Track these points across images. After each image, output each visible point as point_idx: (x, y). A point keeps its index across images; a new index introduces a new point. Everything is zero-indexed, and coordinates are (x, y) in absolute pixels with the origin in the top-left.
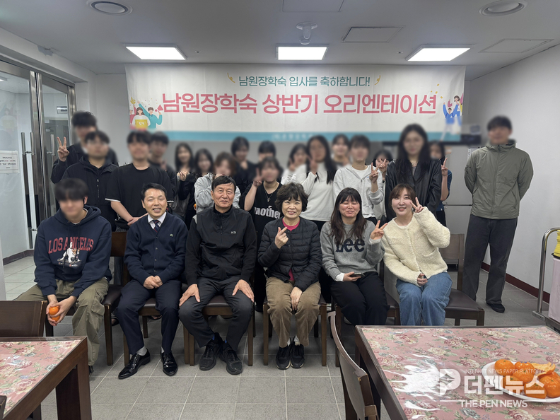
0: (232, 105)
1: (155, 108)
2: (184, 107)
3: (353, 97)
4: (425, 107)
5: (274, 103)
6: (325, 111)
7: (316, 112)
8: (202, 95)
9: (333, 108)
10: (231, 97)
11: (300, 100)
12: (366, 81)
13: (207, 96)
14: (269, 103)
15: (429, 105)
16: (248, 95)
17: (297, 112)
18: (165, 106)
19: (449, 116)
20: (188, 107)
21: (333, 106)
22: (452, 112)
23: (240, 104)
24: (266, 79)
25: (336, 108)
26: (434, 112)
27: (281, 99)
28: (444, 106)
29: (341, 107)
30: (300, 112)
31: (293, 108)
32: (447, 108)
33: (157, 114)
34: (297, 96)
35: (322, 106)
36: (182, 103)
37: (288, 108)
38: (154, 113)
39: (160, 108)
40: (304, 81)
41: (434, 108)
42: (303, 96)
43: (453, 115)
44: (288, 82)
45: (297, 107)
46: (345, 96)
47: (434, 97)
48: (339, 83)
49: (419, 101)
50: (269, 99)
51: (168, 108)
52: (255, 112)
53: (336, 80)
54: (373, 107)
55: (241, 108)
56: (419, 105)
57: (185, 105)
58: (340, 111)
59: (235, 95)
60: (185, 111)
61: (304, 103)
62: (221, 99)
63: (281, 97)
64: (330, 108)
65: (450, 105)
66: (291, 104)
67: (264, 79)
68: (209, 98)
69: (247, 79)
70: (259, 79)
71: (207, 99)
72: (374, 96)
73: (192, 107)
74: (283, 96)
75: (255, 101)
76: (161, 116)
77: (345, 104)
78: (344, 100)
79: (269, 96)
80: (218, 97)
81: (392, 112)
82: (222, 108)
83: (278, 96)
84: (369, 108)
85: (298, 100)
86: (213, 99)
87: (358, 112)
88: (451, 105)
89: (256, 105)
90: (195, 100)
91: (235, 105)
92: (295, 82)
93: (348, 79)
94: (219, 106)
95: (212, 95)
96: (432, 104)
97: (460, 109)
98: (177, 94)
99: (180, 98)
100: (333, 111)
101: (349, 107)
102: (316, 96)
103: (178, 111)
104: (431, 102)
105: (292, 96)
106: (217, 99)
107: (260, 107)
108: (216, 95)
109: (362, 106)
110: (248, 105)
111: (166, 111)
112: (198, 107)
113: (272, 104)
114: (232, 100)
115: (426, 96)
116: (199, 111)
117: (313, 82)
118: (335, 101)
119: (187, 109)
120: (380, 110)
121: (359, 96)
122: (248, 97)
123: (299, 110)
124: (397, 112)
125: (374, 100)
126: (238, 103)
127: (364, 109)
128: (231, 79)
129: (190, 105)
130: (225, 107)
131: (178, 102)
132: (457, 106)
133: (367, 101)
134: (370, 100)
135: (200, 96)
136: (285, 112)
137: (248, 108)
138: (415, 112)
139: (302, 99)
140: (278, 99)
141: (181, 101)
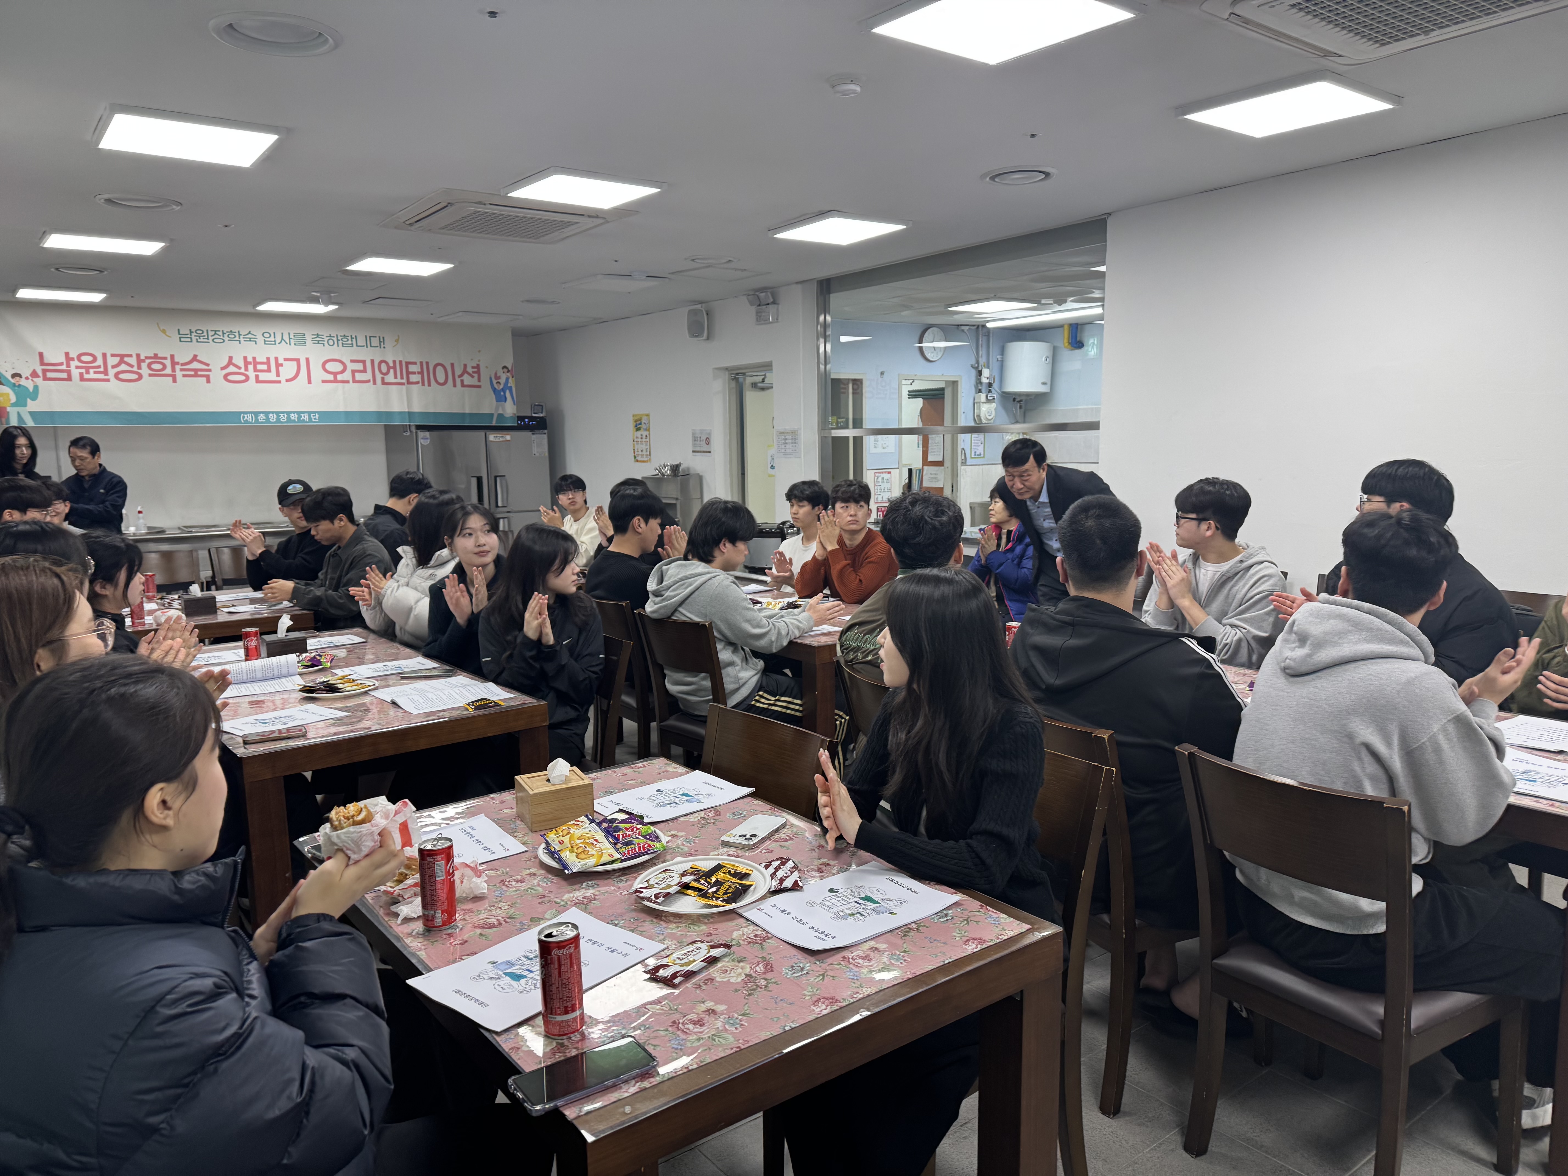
0: (168, 371)
2: (81, 374)
3: (364, 362)
4: (467, 380)
5: (240, 368)
6: (324, 381)
7: (310, 382)
8: (113, 355)
9: (335, 377)
10: (165, 358)
11: (282, 365)
12: (380, 342)
13: (122, 356)
14: (232, 369)
15: (473, 377)
16: (195, 356)
17: (279, 382)
18: (45, 372)
19: (500, 391)
20: (88, 372)
21: (335, 374)
22: (501, 386)
23: (182, 370)
24: (224, 333)
25: (339, 377)
26: (479, 387)
27: (250, 363)
28: (491, 379)
29: (347, 376)
30: (283, 381)
31: (272, 376)
32: (495, 382)
33: (29, 385)
34: (276, 359)
35: (318, 374)
37: (263, 376)
38: (23, 382)
39: (34, 374)
40: (286, 338)
41: (479, 381)
42: (285, 360)
43: (503, 390)
44: (260, 340)
45: (278, 375)
46: (352, 361)
47: (478, 367)
48: (340, 342)
49: (458, 372)
50: (230, 362)
51: (49, 375)
52: (208, 381)
53: (335, 339)
54: (396, 377)
55: (184, 376)
56: (460, 376)
57: (83, 371)
58: (348, 382)
59: (172, 357)
60: (82, 379)
61: (288, 370)
62: (148, 361)
63: (250, 359)
64: (331, 377)
65: (497, 377)
66: (269, 370)
67: (220, 333)
68: (126, 359)
69: (191, 332)
70: (211, 333)
71: (122, 362)
72: (394, 362)
73: (95, 373)
74: (254, 358)
75: (208, 365)
76: (36, 387)
77: (354, 372)
78: (351, 366)
79: (231, 358)
80: (142, 357)
81: (423, 384)
82: (150, 375)
83: (245, 358)
84: (390, 378)
85: (278, 365)
86: (133, 361)
87: (375, 383)
88: (499, 378)
89: (210, 370)
90: (100, 362)
91: (174, 370)
92: (272, 339)
93: (352, 338)
94: (145, 371)
95: (130, 356)
96: (476, 375)
97: (511, 383)
98: (67, 354)
99: (73, 359)
100: (335, 381)
101: (358, 376)
102: (307, 360)
103: (69, 378)
104: (474, 372)
105: (268, 359)
106: (140, 361)
107: (217, 375)
108: (138, 355)
109: (379, 376)
110: (196, 370)
111: (45, 378)
112: (106, 372)
113: (236, 370)
114: (168, 363)
115: (465, 366)
116: (108, 380)
117: (300, 340)
118: (338, 367)
119: (86, 376)
120: (404, 381)
121: (372, 361)
122: (195, 358)
123: (282, 378)
124: (429, 385)
125: (394, 368)
126: (178, 367)
127: (383, 379)
128: (164, 331)
129: (92, 371)
130: (155, 374)
131: (68, 365)
132: (507, 379)
133: (384, 368)
134: (389, 368)
135: (109, 356)
136: (258, 381)
137: (196, 375)
138: (455, 386)
139: (285, 363)
140: (247, 363)
141: (74, 364)
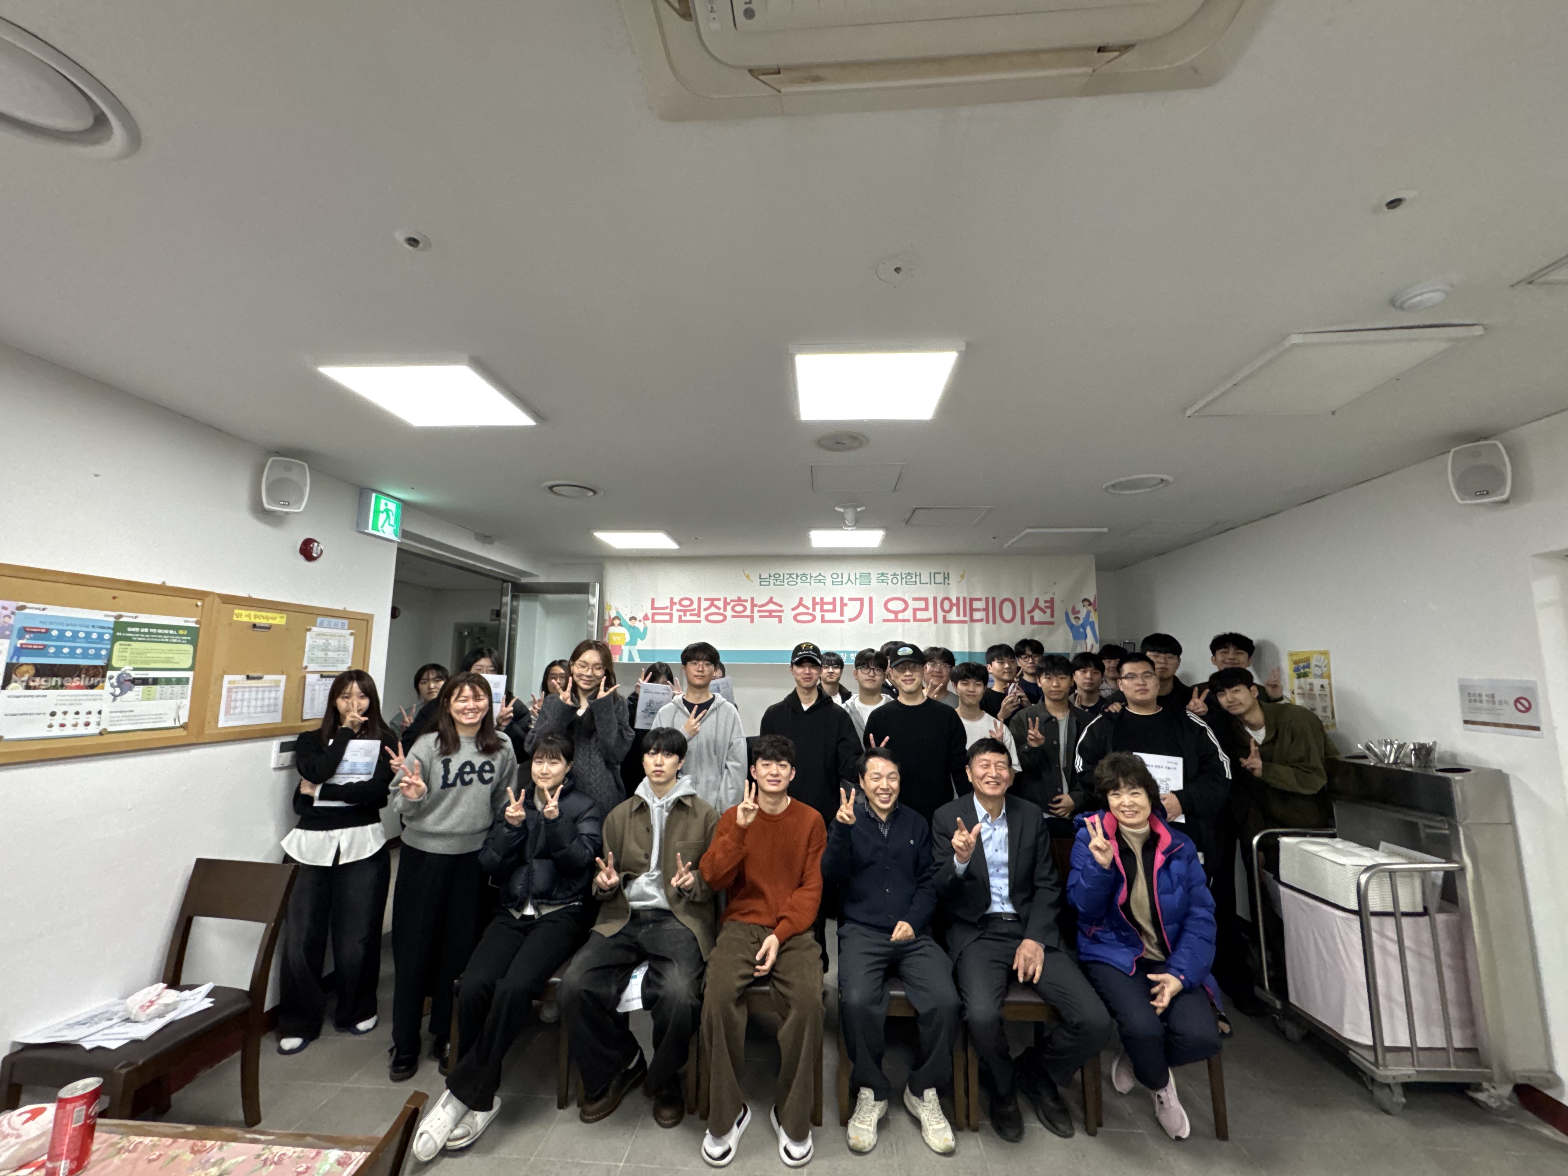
0: (748, 612)
1: (640, 616)
2: (680, 617)
3: (926, 600)
4: (1038, 615)
5: (808, 608)
6: (885, 621)
7: (871, 621)
8: (706, 599)
9: (896, 616)
10: (746, 601)
11: (846, 605)
12: (945, 578)
13: (712, 600)
14: (801, 609)
15: (1045, 612)
16: (771, 598)
17: (842, 622)
18: (654, 615)
19: (1078, 628)
20: (685, 615)
21: (896, 613)
22: (1081, 622)
23: (759, 611)
24: (797, 576)
25: (900, 616)
26: (1052, 623)
27: (818, 604)
28: (1067, 614)
29: (908, 614)
30: (846, 621)
31: (836, 616)
32: (1072, 617)
33: (640, 626)
34: (842, 599)
35: (879, 612)
36: (678, 610)
37: (828, 616)
38: (637, 624)
39: (646, 618)
40: (852, 578)
41: (1052, 615)
42: (850, 599)
43: (1083, 626)
44: (829, 580)
45: (842, 614)
46: (915, 599)
47: (1052, 601)
48: (904, 580)
49: (1028, 608)
50: (800, 604)
51: (657, 618)
52: (780, 622)
53: (899, 578)
54: (958, 615)
55: (761, 617)
56: (1029, 612)
57: (682, 613)
58: (908, 621)
59: (752, 599)
60: (680, 621)
61: (852, 609)
62: (732, 604)
63: (818, 600)
64: (892, 616)
65: (1075, 612)
66: (834, 610)
67: (794, 576)
68: (716, 603)
69: (770, 576)
70: (787, 576)
71: (712, 605)
72: (958, 599)
73: (691, 615)
74: (822, 599)
75: (781, 606)
76: (646, 629)
77: (915, 610)
78: (913, 604)
79: (801, 599)
80: (728, 601)
81: (988, 622)
82: (733, 617)
83: (814, 599)
84: (953, 616)
85: (843, 605)
86: (720, 604)
87: (936, 621)
88: (1078, 612)
89: (782, 611)
90: (695, 606)
91: (752, 612)
92: (839, 579)
93: (916, 576)
94: (729, 613)
95: (719, 599)
96: (1049, 611)
97: (1094, 617)
98: (672, 599)
99: (675, 604)
100: (896, 620)
101: (920, 615)
102: (871, 599)
103: (671, 621)
104: (1046, 607)
105: (834, 599)
106: (726, 603)
107: (788, 615)
108: (725, 599)
109: (940, 614)
110: (770, 612)
111: (654, 621)
112: (699, 615)
113: (805, 610)
114: (748, 605)
115: (1037, 600)
116: (699, 622)
117: (865, 579)
118: (900, 605)
119: (684, 618)
120: (967, 619)
121: (935, 599)
122: (771, 601)
123: (846, 618)
124: (994, 622)
125: (958, 605)
126: (756, 609)
127: (944, 617)
128: (748, 577)
129: (688, 613)
130: (737, 615)
131: (671, 609)
132: (1088, 613)
133: (947, 605)
134: (952, 605)
135: (702, 600)
136: (823, 621)
137: (770, 616)
138: (1023, 622)
139: (850, 603)
140: (815, 603)
141: (676, 607)
